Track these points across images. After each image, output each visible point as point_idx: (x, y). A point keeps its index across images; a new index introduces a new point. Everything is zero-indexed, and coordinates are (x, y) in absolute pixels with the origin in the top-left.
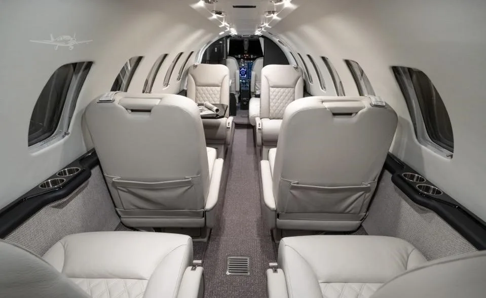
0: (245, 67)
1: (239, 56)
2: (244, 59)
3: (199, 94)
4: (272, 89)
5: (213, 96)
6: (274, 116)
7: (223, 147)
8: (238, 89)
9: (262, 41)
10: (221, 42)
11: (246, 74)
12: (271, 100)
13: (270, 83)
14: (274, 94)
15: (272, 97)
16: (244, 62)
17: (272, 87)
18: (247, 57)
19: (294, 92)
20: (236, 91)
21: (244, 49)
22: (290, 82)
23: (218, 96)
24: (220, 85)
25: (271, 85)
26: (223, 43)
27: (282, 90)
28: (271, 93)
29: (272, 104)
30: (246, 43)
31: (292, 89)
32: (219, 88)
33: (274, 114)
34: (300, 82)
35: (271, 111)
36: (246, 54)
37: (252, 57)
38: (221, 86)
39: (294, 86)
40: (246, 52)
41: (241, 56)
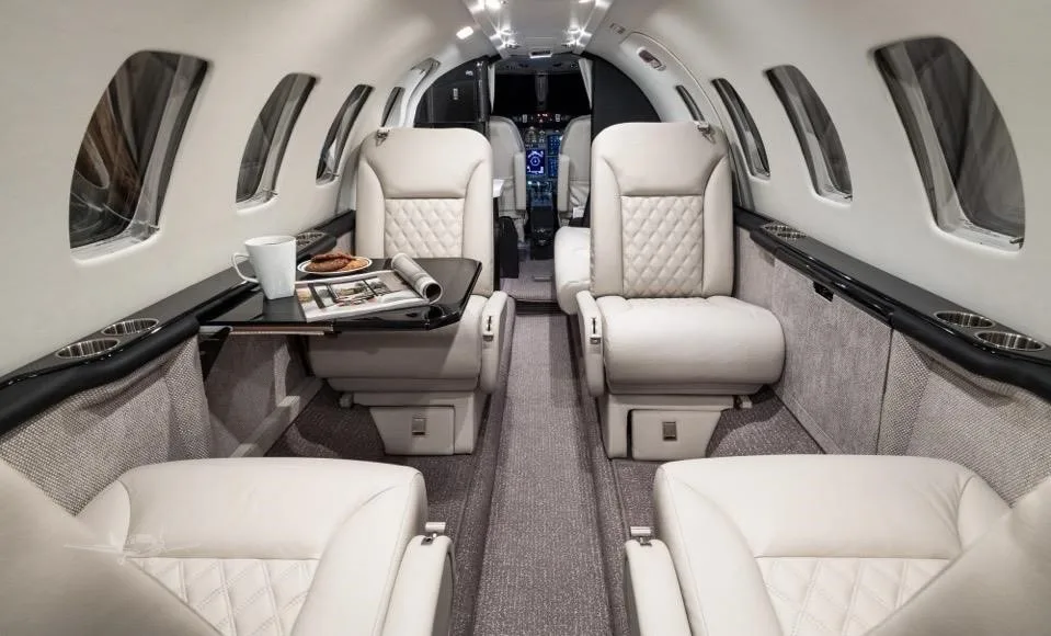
0: (540, 147)
1: (525, 118)
2: (537, 125)
3: (394, 224)
4: (629, 202)
5: (441, 227)
6: (639, 287)
7: (471, 400)
8: (522, 204)
9: (585, 67)
10: (469, 73)
11: (542, 164)
12: (626, 238)
13: (621, 180)
14: (638, 215)
15: (629, 227)
16: (537, 134)
17: (630, 195)
18: (544, 118)
19: (702, 210)
20: (518, 212)
21: (536, 98)
22: (687, 176)
23: (457, 228)
24: (463, 192)
25: (627, 188)
26: (476, 77)
27: (663, 202)
28: (626, 214)
29: (629, 250)
30: (541, 83)
31: (695, 201)
32: (457, 204)
33: (639, 281)
34: (720, 174)
35: (630, 273)
36: (541, 113)
37: (558, 118)
38: (466, 197)
39: (699, 191)
40: (542, 107)
41: (529, 117)
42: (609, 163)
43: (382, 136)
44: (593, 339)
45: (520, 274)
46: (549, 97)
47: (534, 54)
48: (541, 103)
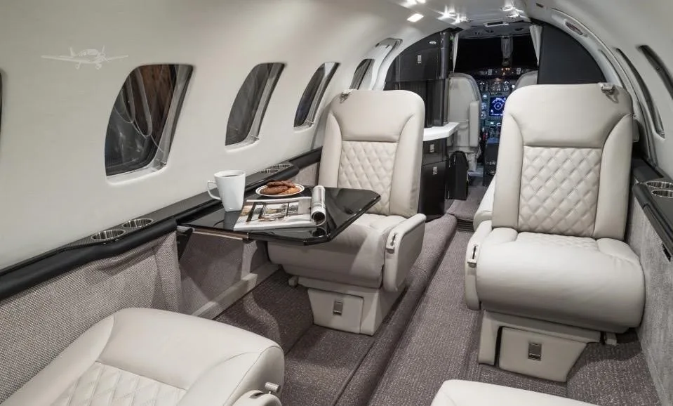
0: (504, 94)
1: (490, 72)
2: (500, 77)
4: (530, 151)
5: (378, 163)
6: (532, 222)
8: (475, 141)
10: (433, 43)
12: (524, 181)
13: (524, 132)
14: (537, 163)
15: (528, 172)
16: (502, 84)
17: (532, 145)
18: (506, 72)
19: (600, 161)
20: (471, 148)
21: (502, 55)
22: (588, 131)
23: (389, 165)
24: (396, 138)
25: (528, 139)
26: (439, 45)
27: (562, 152)
28: (526, 161)
29: (526, 191)
30: (506, 44)
31: (594, 152)
32: (392, 146)
33: (533, 218)
34: (622, 128)
35: (524, 211)
36: (505, 67)
37: (519, 71)
38: (398, 141)
39: (599, 143)
40: (506, 63)
41: (493, 72)
42: (514, 118)
43: (345, 96)
44: (470, 264)
45: (469, 197)
46: (513, 54)
47: (488, 24)
48: (506, 59)
